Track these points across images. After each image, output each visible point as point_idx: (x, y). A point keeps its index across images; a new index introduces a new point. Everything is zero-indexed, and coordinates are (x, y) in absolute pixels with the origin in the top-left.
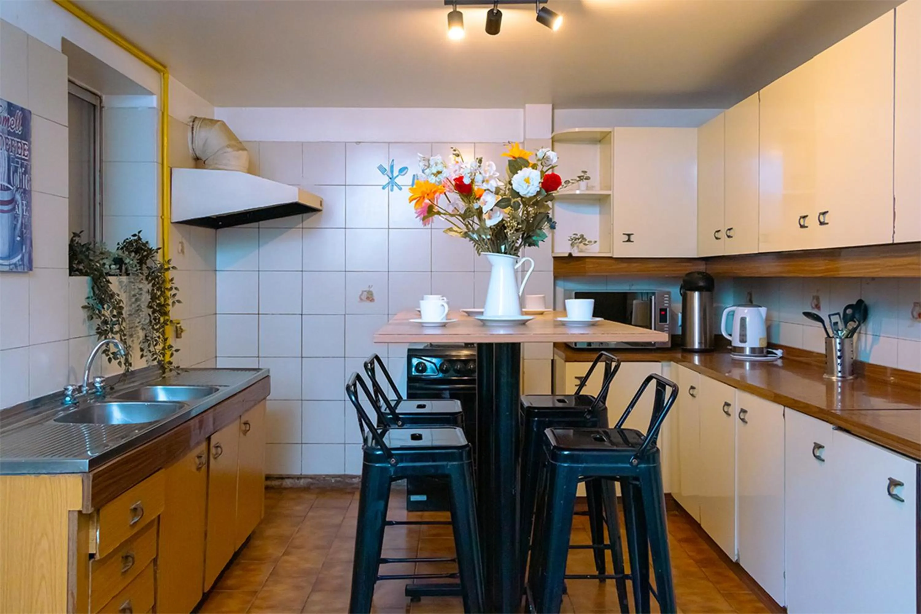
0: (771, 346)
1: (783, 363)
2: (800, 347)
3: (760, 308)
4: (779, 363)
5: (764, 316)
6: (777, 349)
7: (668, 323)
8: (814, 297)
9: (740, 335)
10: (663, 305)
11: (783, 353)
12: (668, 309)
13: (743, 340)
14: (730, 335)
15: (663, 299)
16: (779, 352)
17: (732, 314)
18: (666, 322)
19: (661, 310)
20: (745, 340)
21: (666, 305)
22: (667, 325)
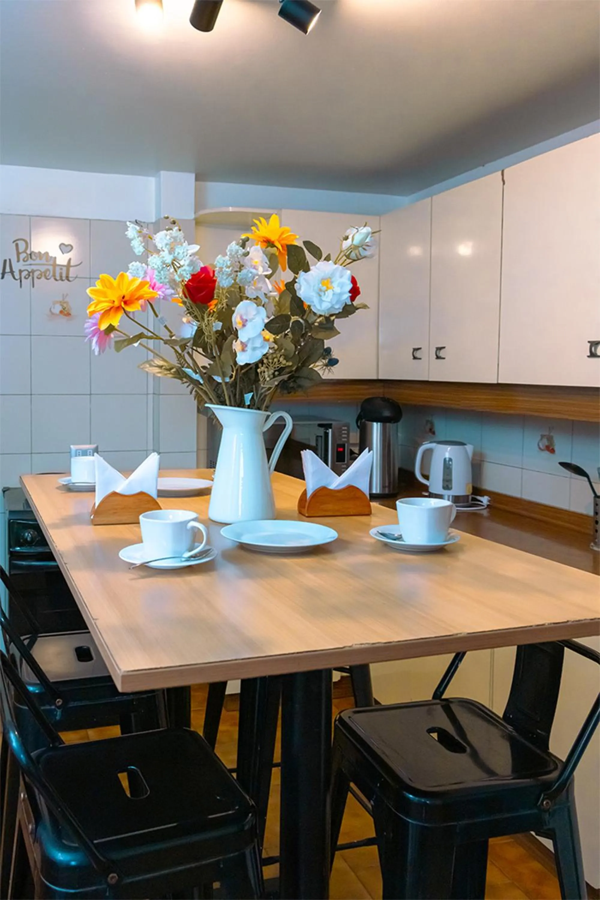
0: (477, 491)
1: (489, 512)
2: (517, 495)
3: (466, 446)
4: (485, 513)
5: (470, 454)
6: (482, 496)
7: (346, 462)
8: (542, 436)
9: (444, 480)
10: (341, 439)
11: (489, 501)
12: (346, 445)
13: (447, 486)
14: (427, 477)
15: (341, 432)
16: (485, 500)
17: (428, 453)
18: (344, 461)
19: (339, 446)
20: (450, 486)
21: (344, 440)
22: (345, 464)
